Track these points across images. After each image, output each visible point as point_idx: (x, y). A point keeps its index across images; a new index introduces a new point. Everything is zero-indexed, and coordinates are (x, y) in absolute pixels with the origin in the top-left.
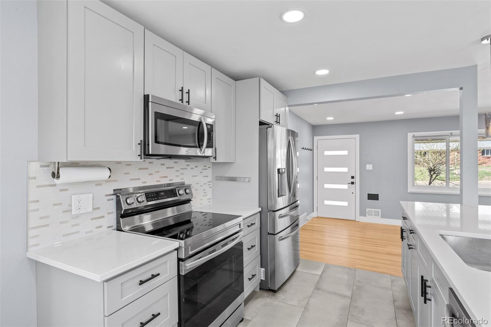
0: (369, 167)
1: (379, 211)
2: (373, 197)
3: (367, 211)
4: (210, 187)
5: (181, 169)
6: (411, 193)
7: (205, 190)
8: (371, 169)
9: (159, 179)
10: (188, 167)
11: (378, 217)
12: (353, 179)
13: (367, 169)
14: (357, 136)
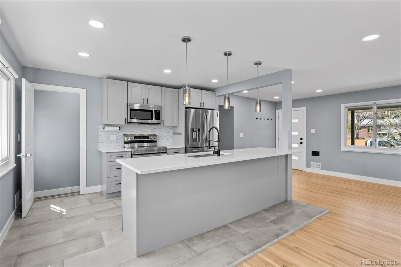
0: (313, 131)
1: (319, 164)
2: (316, 154)
3: (311, 164)
4: (171, 138)
5: (154, 129)
6: (343, 151)
7: (168, 138)
8: (314, 132)
9: (142, 132)
10: (157, 128)
11: (319, 169)
12: (301, 140)
13: (311, 133)
14: (305, 108)
